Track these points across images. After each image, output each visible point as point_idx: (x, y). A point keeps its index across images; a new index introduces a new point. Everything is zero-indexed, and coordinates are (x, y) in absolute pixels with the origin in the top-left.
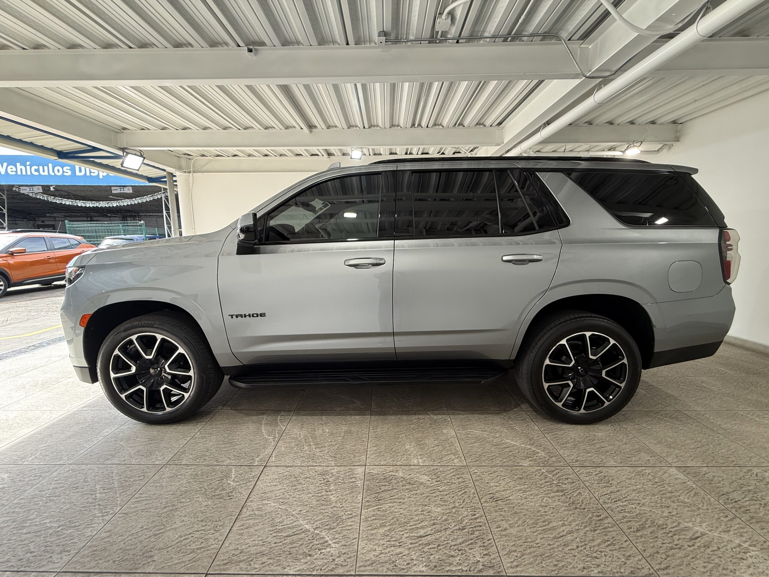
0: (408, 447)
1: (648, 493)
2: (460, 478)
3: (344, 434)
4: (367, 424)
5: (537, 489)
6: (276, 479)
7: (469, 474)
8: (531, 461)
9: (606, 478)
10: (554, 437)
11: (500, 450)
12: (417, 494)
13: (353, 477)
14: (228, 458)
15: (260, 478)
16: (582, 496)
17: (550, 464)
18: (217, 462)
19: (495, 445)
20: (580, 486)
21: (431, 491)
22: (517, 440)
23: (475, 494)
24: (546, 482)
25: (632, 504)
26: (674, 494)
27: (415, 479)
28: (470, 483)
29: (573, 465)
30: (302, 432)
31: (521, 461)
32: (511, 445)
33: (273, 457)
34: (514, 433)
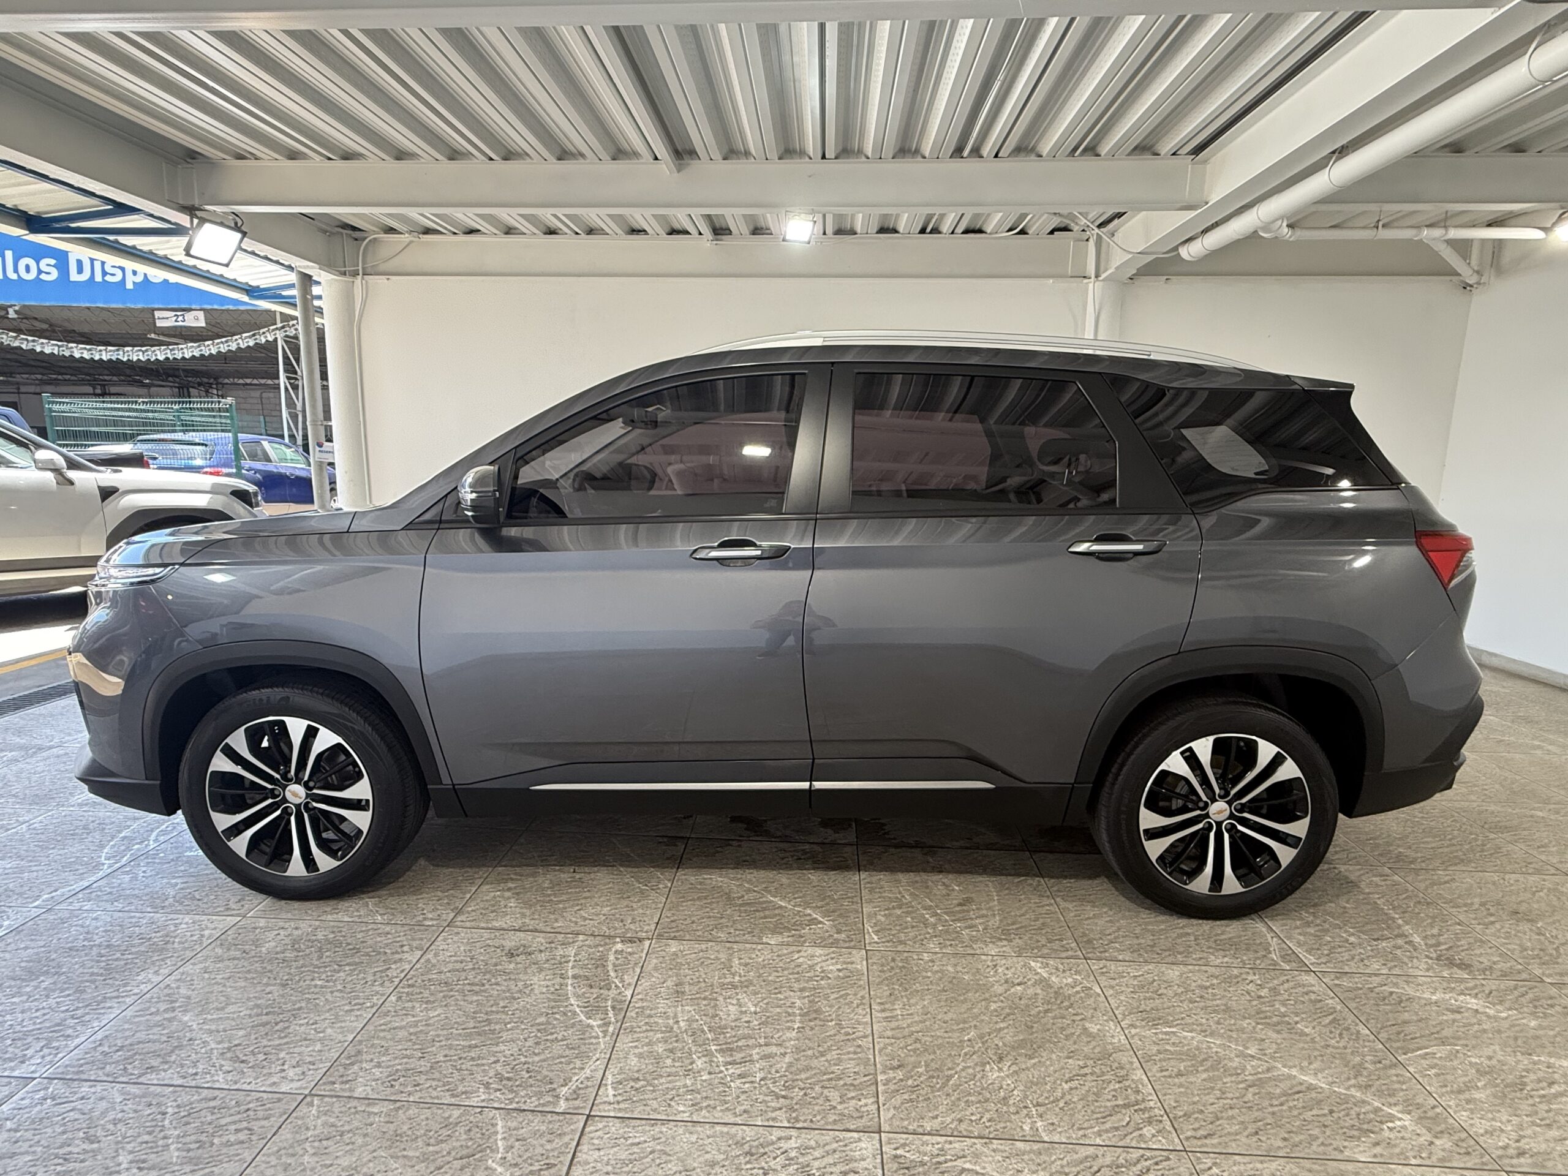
0: (996, 1075)
3: (802, 1021)
4: (862, 993)
6: (624, 1163)
8: (1375, 1145)
10: (1424, 1062)
11: (1272, 1101)
13: (849, 1171)
14: (481, 1083)
15: (580, 1157)
17: (1439, 1160)
18: (453, 1096)
19: (1253, 1084)
22: (1317, 1069)
29: (1512, 1166)
30: (680, 1008)
31: (1346, 1144)
32: (1301, 1084)
33: (609, 1087)
34: (1301, 1045)
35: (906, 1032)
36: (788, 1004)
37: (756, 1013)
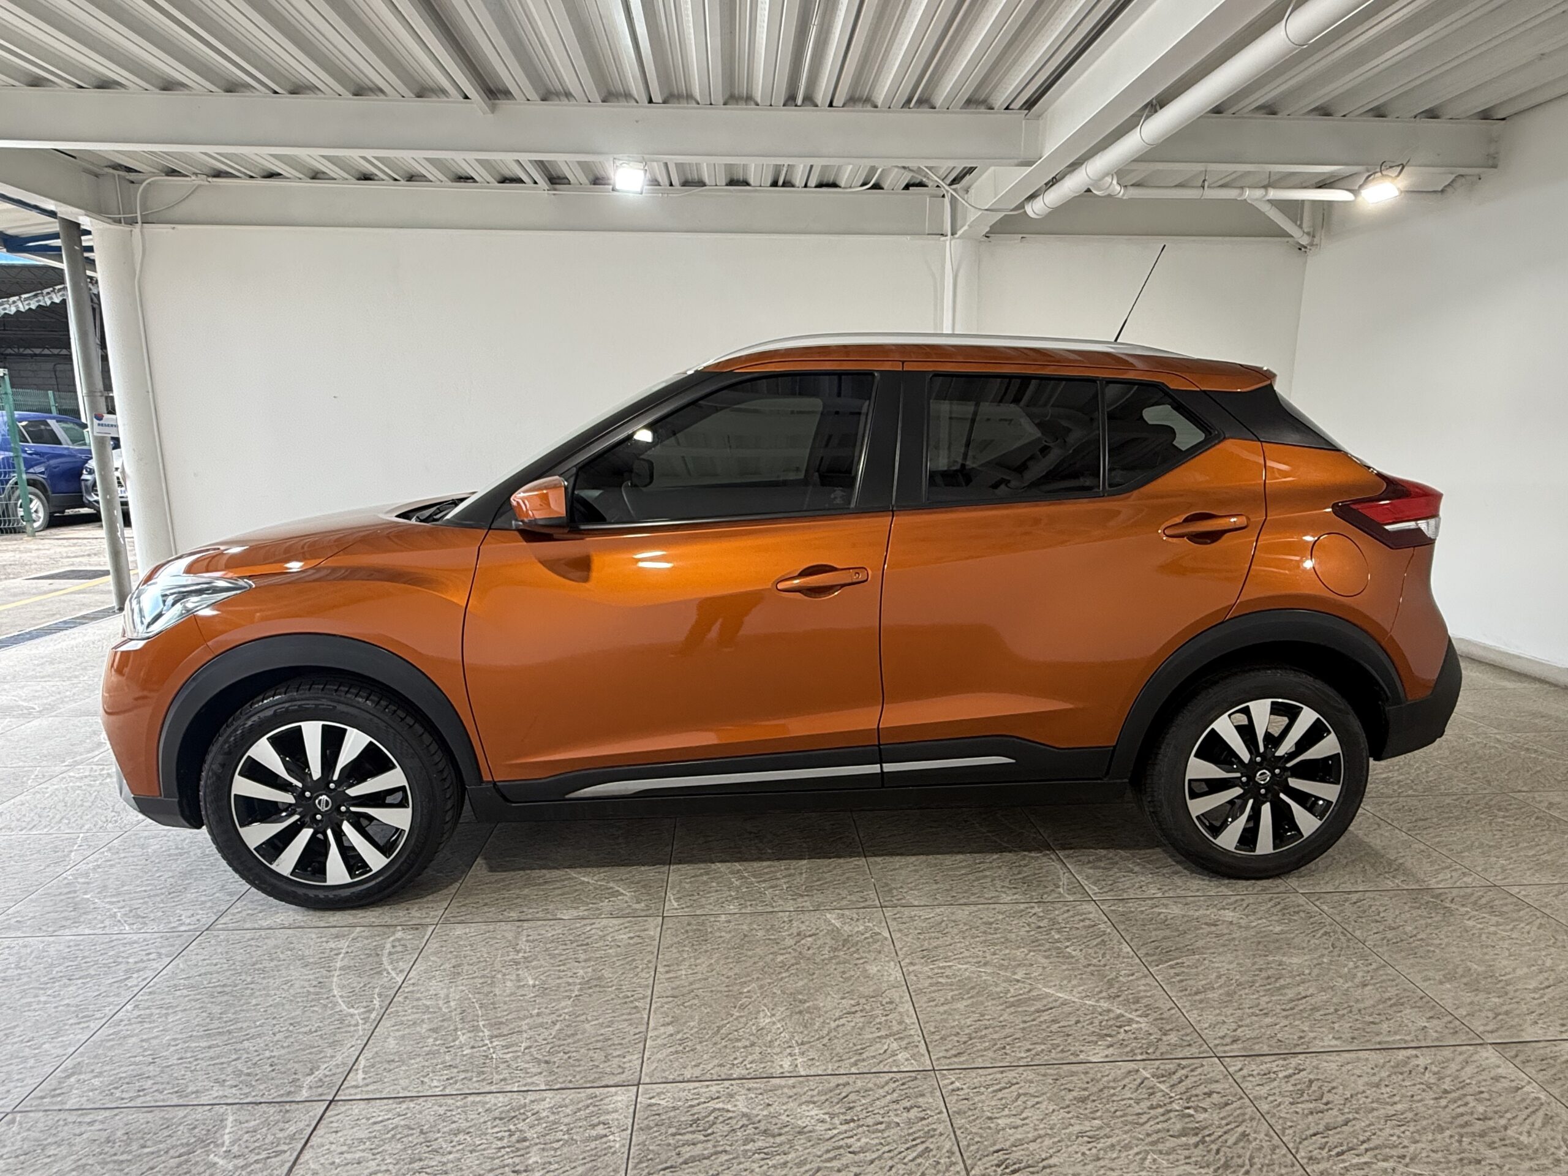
0: (767, 1021)
1: (1425, 1123)
2: (912, 1107)
3: (581, 989)
4: (649, 958)
5: (1126, 1128)
6: (361, 1141)
7: (938, 1093)
8: (1109, 1046)
9: (1314, 1087)
10: (1172, 971)
11: (1025, 1018)
12: (785, 1163)
13: (599, 1123)
14: (217, 1081)
15: (314, 1140)
16: (1250, 1142)
17: (1162, 1054)
18: (180, 1097)
19: (1012, 1005)
20: (1244, 1114)
21: (828, 1151)
22: (1074, 986)
23: (953, 1153)
24: (1152, 1107)
25: (1384, 1160)
26: (1491, 1123)
27: (783, 1117)
28: (939, 1121)
29: (1225, 1052)
30: (452, 990)
31: (1083, 1048)
32: (1056, 1001)
33: (360, 1072)
34: (1064, 967)
35: (685, 990)
36: (570, 974)
37: (534, 986)
